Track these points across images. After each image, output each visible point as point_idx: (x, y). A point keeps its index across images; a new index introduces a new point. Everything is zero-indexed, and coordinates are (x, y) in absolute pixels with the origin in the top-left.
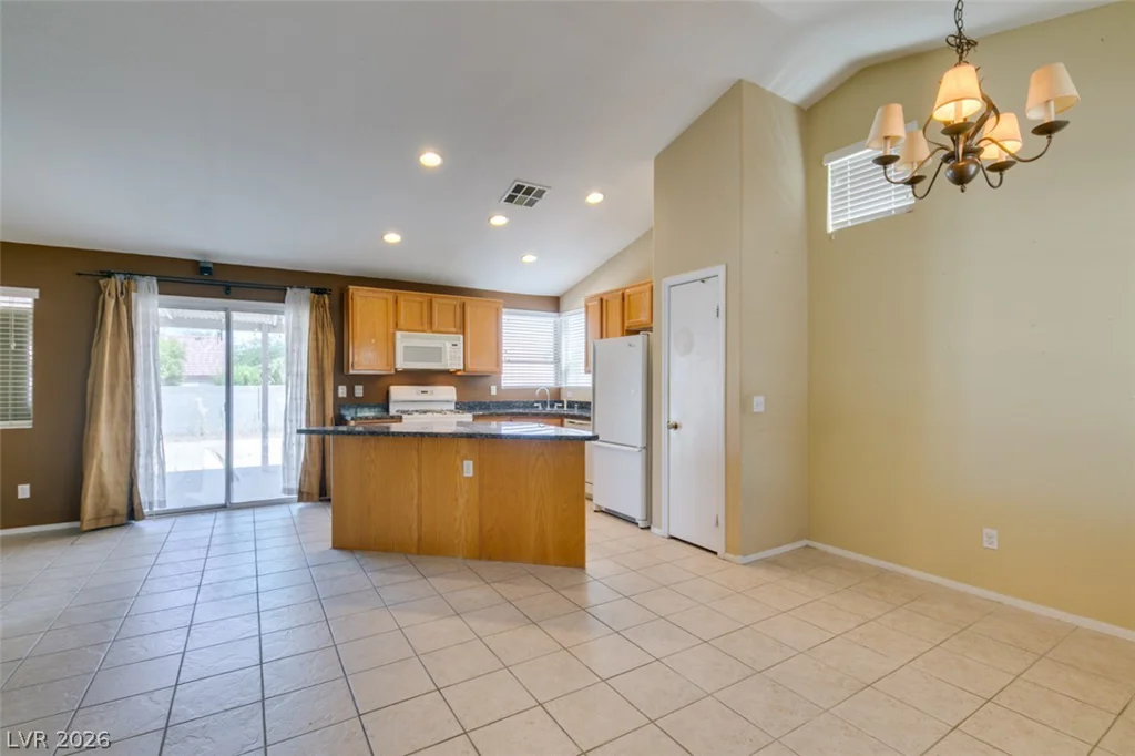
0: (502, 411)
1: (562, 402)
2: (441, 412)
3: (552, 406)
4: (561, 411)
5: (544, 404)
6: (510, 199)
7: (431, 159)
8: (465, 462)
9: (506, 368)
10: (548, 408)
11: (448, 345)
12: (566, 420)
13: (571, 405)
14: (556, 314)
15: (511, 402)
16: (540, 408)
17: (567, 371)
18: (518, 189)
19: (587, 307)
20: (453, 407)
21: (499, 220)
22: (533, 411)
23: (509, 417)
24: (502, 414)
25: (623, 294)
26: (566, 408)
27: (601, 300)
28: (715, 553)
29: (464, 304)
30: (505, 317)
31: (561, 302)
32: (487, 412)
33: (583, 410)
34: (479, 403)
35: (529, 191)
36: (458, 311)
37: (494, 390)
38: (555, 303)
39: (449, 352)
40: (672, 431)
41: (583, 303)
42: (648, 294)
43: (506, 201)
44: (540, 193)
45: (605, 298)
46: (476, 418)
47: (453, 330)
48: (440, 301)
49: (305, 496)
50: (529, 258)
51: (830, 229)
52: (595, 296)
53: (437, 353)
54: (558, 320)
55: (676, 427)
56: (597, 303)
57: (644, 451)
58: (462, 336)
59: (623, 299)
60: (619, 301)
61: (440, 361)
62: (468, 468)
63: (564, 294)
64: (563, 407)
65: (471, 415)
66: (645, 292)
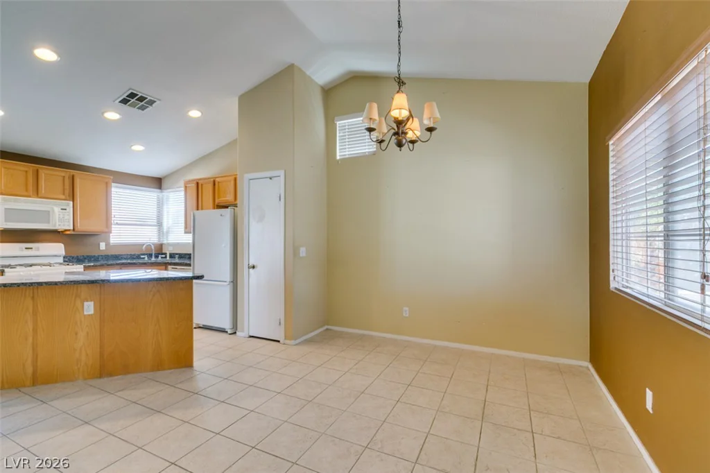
0: (110, 262)
1: (165, 254)
2: (50, 265)
3: (157, 257)
4: (164, 260)
5: (150, 256)
6: (124, 101)
7: (46, 54)
8: (86, 303)
9: (114, 228)
10: (153, 259)
11: (57, 210)
12: (170, 267)
13: (172, 256)
14: (159, 190)
15: (120, 255)
16: (146, 258)
17: (168, 232)
18: (132, 95)
19: (186, 187)
20: (61, 260)
21: (112, 116)
22: (141, 261)
23: (119, 267)
24: (111, 265)
25: (214, 181)
26: (168, 258)
27: (198, 183)
28: (279, 341)
29: (73, 176)
30: (113, 190)
31: (162, 181)
32: (98, 264)
33: (184, 259)
34: (88, 256)
35: (142, 99)
36: (67, 182)
37: (103, 246)
38: (158, 182)
39: (60, 216)
40: (251, 270)
41: (183, 185)
42: (232, 182)
43: (120, 102)
44: (151, 103)
45: (200, 182)
46: (86, 268)
47: (63, 197)
48: (45, 171)
50: (138, 148)
51: (338, 158)
52: (193, 180)
53: (46, 215)
54: (161, 195)
55: (254, 267)
56: (194, 185)
57: (232, 284)
58: (71, 203)
59: (214, 184)
60: (210, 187)
61: (49, 222)
62: (89, 308)
63: (165, 177)
64: (166, 257)
65: (82, 266)
66: (230, 181)
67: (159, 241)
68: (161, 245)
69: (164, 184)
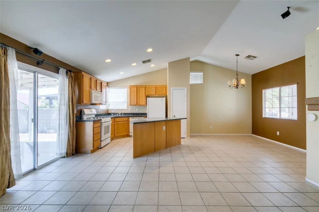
1: (119, 113)
3: (116, 115)
4: (119, 116)
10: (115, 115)
12: (130, 118)
13: (121, 114)
19: (131, 88)
27: (137, 87)
28: (184, 138)
29: (101, 82)
31: (108, 84)
36: (100, 84)
37: (99, 110)
40: (173, 117)
48: (97, 81)
49: (68, 155)
50: (122, 73)
51: (190, 83)
52: (134, 86)
59: (145, 88)
63: (109, 82)
64: (119, 115)
65: (110, 118)
66: (153, 88)
67: (107, 108)
68: (108, 110)
69: (110, 85)
